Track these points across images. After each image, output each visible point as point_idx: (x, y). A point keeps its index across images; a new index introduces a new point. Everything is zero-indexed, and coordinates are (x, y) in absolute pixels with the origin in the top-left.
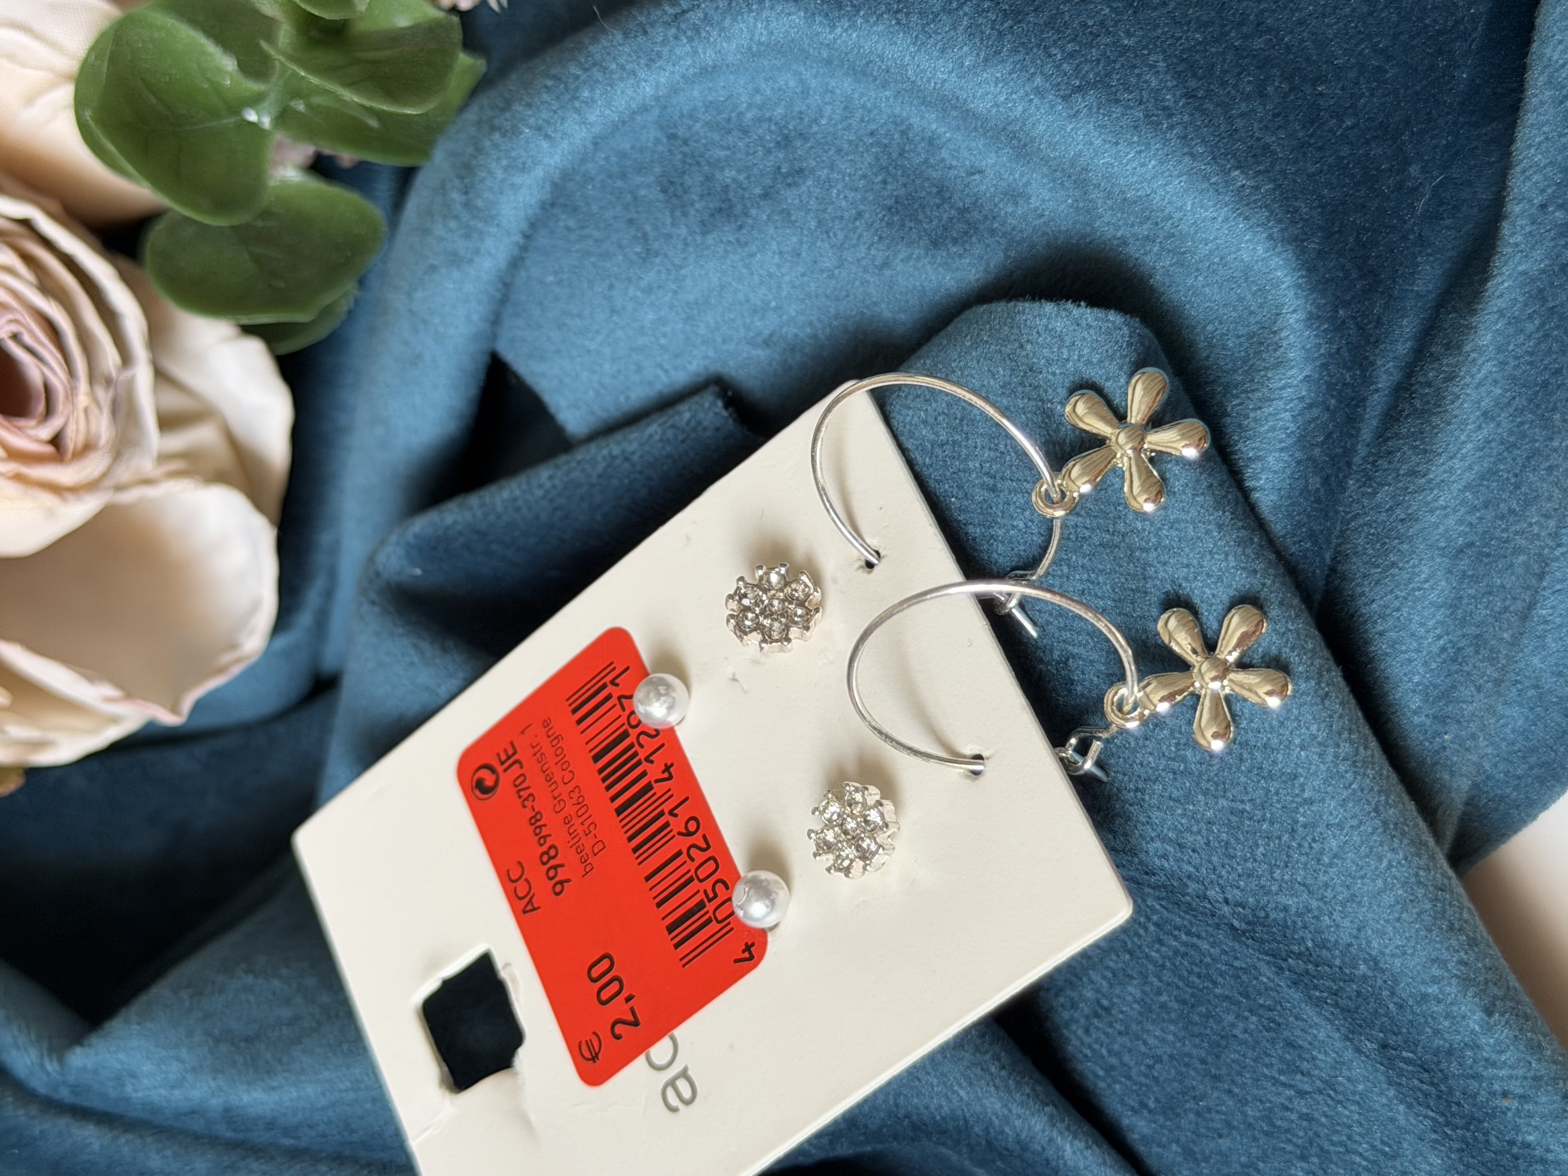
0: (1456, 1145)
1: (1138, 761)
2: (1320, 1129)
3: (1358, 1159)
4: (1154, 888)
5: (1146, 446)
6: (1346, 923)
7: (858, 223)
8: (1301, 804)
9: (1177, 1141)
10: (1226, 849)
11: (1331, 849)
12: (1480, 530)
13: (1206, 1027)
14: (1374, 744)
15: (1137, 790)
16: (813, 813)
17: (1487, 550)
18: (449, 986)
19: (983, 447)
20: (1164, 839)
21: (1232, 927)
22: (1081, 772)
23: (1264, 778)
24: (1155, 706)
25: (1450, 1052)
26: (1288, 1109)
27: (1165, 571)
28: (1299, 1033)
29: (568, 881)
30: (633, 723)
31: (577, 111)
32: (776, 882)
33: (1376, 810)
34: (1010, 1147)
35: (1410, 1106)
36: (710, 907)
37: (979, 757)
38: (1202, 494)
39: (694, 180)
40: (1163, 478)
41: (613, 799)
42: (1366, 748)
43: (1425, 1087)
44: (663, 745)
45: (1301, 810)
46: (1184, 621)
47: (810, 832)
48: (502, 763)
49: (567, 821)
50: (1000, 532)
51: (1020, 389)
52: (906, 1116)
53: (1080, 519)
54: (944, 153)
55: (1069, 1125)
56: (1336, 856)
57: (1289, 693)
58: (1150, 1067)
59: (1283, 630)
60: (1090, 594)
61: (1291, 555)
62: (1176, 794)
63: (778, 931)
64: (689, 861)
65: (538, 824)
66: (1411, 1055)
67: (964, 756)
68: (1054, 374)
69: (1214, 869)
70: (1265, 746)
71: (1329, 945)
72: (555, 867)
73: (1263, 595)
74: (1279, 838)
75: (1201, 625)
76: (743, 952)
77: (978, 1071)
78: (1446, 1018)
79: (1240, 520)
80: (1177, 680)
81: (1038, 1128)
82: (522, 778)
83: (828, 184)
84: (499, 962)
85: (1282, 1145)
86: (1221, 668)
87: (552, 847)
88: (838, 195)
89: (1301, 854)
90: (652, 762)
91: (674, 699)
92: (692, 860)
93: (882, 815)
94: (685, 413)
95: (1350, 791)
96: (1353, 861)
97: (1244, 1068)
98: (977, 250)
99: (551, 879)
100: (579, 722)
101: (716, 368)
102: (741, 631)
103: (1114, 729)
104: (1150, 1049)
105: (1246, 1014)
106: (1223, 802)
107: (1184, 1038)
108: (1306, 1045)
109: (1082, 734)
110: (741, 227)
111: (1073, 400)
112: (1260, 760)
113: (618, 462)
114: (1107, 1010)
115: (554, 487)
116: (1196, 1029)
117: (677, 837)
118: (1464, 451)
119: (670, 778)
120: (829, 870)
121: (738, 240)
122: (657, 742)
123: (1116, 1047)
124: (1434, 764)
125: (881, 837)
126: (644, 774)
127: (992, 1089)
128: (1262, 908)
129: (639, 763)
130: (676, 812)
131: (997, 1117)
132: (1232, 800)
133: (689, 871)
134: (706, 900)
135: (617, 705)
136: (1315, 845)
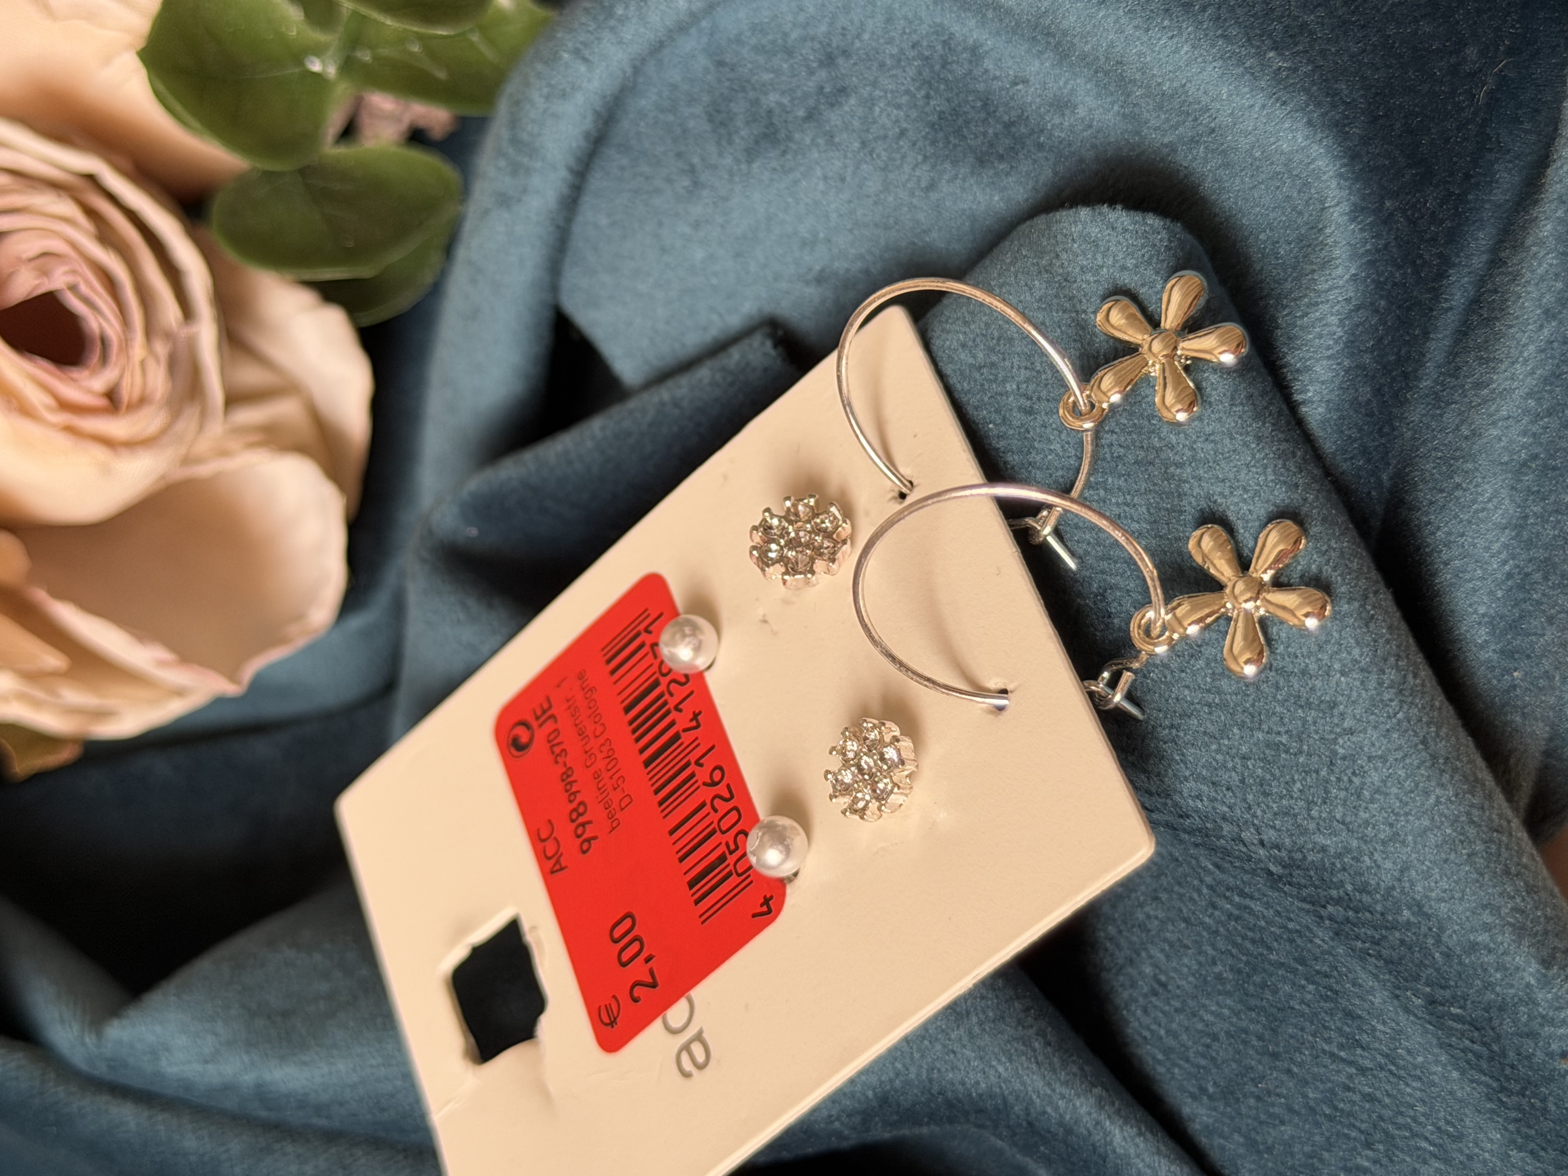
0: (1513, 1115)
1: (1173, 696)
2: (1384, 1112)
3: (1424, 1144)
4: (1189, 833)
5: (1179, 352)
6: (1388, 865)
7: (901, 143)
8: (1339, 735)
9: (1239, 1131)
10: (1262, 785)
11: (1372, 783)
12: (1544, 439)
13: (1262, 999)
14: (1425, 672)
15: (1172, 726)
16: (831, 753)
17: (1552, 463)
18: (479, 953)
19: (1019, 367)
20: (1199, 778)
21: (1270, 873)
22: (1111, 706)
23: (1302, 707)
24: (1186, 629)
25: (1502, 1009)
26: (1348, 1089)
27: (1200, 487)
28: (1357, 1001)
29: (595, 838)
30: (664, 671)
31: (612, 29)
32: (792, 828)
33: (1424, 742)
34: (1052, 1129)
35: (1463, 1073)
36: (731, 859)
37: (1004, 692)
38: (1242, 404)
39: (739, 107)
40: (1199, 387)
42: (1415, 676)
43: (1476, 1047)
44: (692, 692)
45: (1341, 741)
46: (1218, 539)
47: (828, 772)
48: (537, 718)
49: (596, 776)
50: (1038, 458)
51: (1055, 301)
52: (939, 1093)
53: (1115, 436)
54: (988, 64)
55: (1119, 1110)
56: (1378, 791)
57: (1327, 613)
58: (1208, 1046)
59: (1324, 548)
60: (1126, 517)
61: (1342, 473)
62: (1211, 729)
63: (796, 881)
64: (712, 812)
65: (570, 779)
66: (1458, 1011)
67: (989, 690)
68: (1088, 283)
69: (1250, 808)
70: (1303, 672)
71: (1369, 889)
72: (583, 825)
73: (1305, 509)
74: (1317, 772)
75: (1236, 542)
76: (761, 906)
77: (1020, 1046)
78: (1497, 970)
79: (1283, 432)
80: (1209, 601)
81: (1084, 1110)
82: (555, 733)
83: (869, 103)
84: (526, 926)
85: (1346, 1131)
86: (1256, 587)
87: (581, 803)
88: (881, 112)
89: (1340, 789)
90: (680, 711)
91: (701, 641)
92: (716, 811)
93: (898, 751)
94: (735, 355)
95: (1394, 721)
96: (1397, 797)
97: (1303, 1043)
98: (1025, 166)
99: (579, 836)
100: (613, 672)
101: (769, 309)
102: (764, 563)
103: (1144, 656)
104: (1207, 1025)
105: (1303, 982)
106: (1258, 735)
107: (1239, 1012)
108: (1364, 1014)
109: (1115, 668)
110: (784, 153)
111: (1106, 307)
112: (1296, 686)
113: (668, 408)
114: (1163, 985)
115: (605, 437)
116: (1253, 1002)
117: (702, 787)
118: (1526, 354)
119: (698, 726)
120: (844, 812)
121: (782, 166)
122: (686, 689)
123: (1174, 1026)
124: (1504, 706)
125: (899, 775)
126: (672, 724)
127: (1034, 1066)
128: (1300, 850)
129: (668, 712)
130: (701, 761)
131: (1038, 1097)
132: (1268, 733)
133: (712, 823)
134: (727, 853)
135: (651, 654)
136: (1355, 779)
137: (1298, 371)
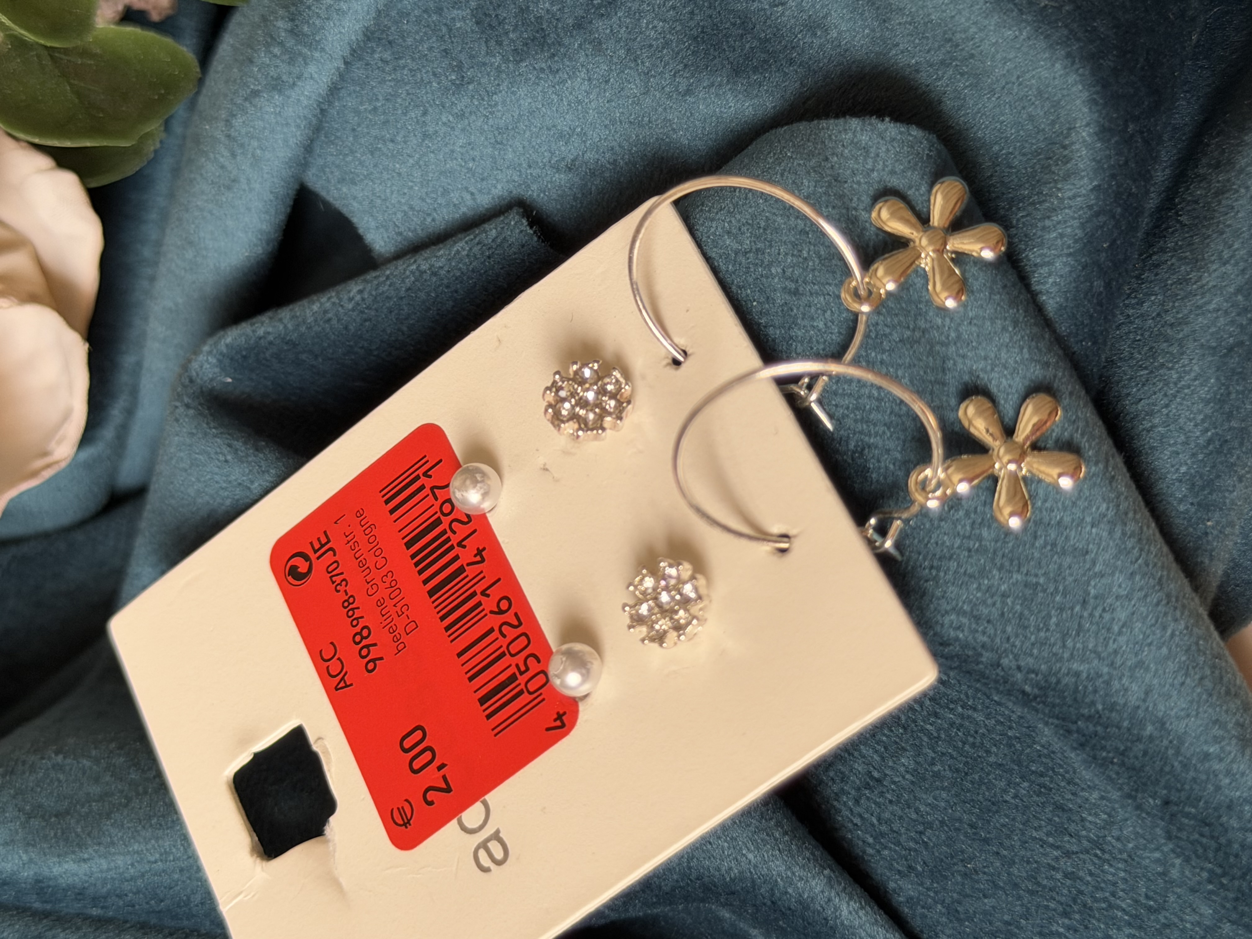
0: (1231, 895)
1: (933, 541)
2: (1084, 887)
3: (1120, 914)
5: (948, 248)
6: (1134, 687)
8: (1092, 578)
9: (943, 902)
10: (1020, 619)
11: (1120, 619)
15: (932, 567)
16: (628, 588)
18: (262, 758)
19: (787, 254)
20: (960, 612)
21: (1024, 693)
22: (882, 550)
23: (1058, 553)
24: (956, 487)
25: (1230, 807)
26: (1054, 868)
27: (964, 364)
28: (1070, 796)
29: (381, 658)
30: (446, 511)
32: (589, 653)
33: (1160, 584)
34: (792, 907)
35: (1187, 860)
36: (522, 679)
37: (785, 536)
38: (999, 293)
40: (965, 277)
41: (425, 582)
42: (1147, 528)
43: (1204, 840)
44: (475, 531)
45: (1093, 583)
46: (984, 407)
47: (624, 605)
48: (316, 551)
49: (380, 603)
50: (799, 333)
52: (698, 879)
53: (882, 318)
55: (845, 888)
56: (1124, 625)
57: (1081, 474)
59: (1074, 417)
61: (1076, 353)
62: (971, 570)
63: (589, 700)
64: (500, 637)
65: (352, 606)
66: (1191, 810)
67: (772, 535)
68: (859, 183)
69: (1008, 639)
70: (1059, 523)
71: (1118, 708)
72: (367, 646)
73: (1056, 384)
74: (1072, 609)
75: (999, 412)
76: (555, 720)
77: (764, 836)
78: (1226, 775)
79: (1032, 318)
80: (979, 463)
81: (818, 889)
82: (335, 565)
84: (312, 737)
85: (1046, 903)
86: (1019, 451)
87: (364, 628)
89: (1092, 623)
90: (464, 547)
91: (489, 485)
92: (504, 636)
93: (696, 589)
94: (491, 231)
95: (1136, 565)
96: (1140, 630)
97: (1013, 831)
98: (776, 78)
99: (364, 657)
100: (392, 512)
101: (519, 192)
102: (557, 419)
103: (915, 508)
104: (921, 816)
105: (1018, 780)
106: (1017, 577)
107: (955, 804)
108: (1076, 808)
109: (882, 515)
111: (878, 206)
112: (1053, 536)
113: (425, 276)
115: (363, 299)
116: (968, 796)
117: (489, 614)
119: (483, 560)
120: (643, 640)
121: (550, 68)
122: (467, 529)
123: (887, 815)
124: (1198, 548)
125: (695, 609)
126: (456, 558)
127: (777, 853)
128: (1055, 674)
129: (452, 548)
130: (488, 592)
131: (781, 879)
132: (1027, 574)
133: (501, 647)
134: (517, 674)
135: (431, 495)
136: (1105, 615)
137: (1035, 265)
